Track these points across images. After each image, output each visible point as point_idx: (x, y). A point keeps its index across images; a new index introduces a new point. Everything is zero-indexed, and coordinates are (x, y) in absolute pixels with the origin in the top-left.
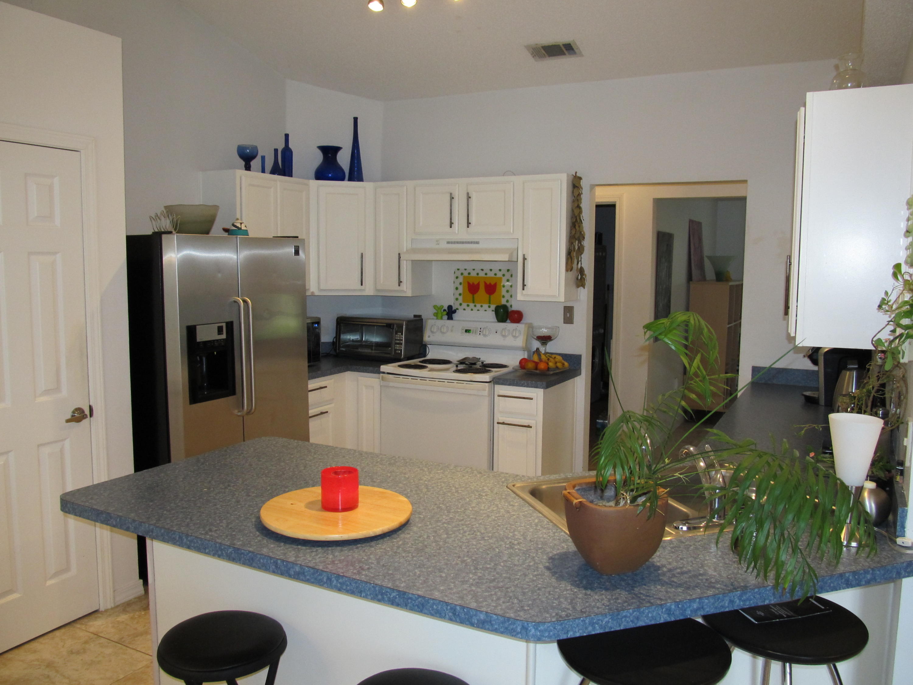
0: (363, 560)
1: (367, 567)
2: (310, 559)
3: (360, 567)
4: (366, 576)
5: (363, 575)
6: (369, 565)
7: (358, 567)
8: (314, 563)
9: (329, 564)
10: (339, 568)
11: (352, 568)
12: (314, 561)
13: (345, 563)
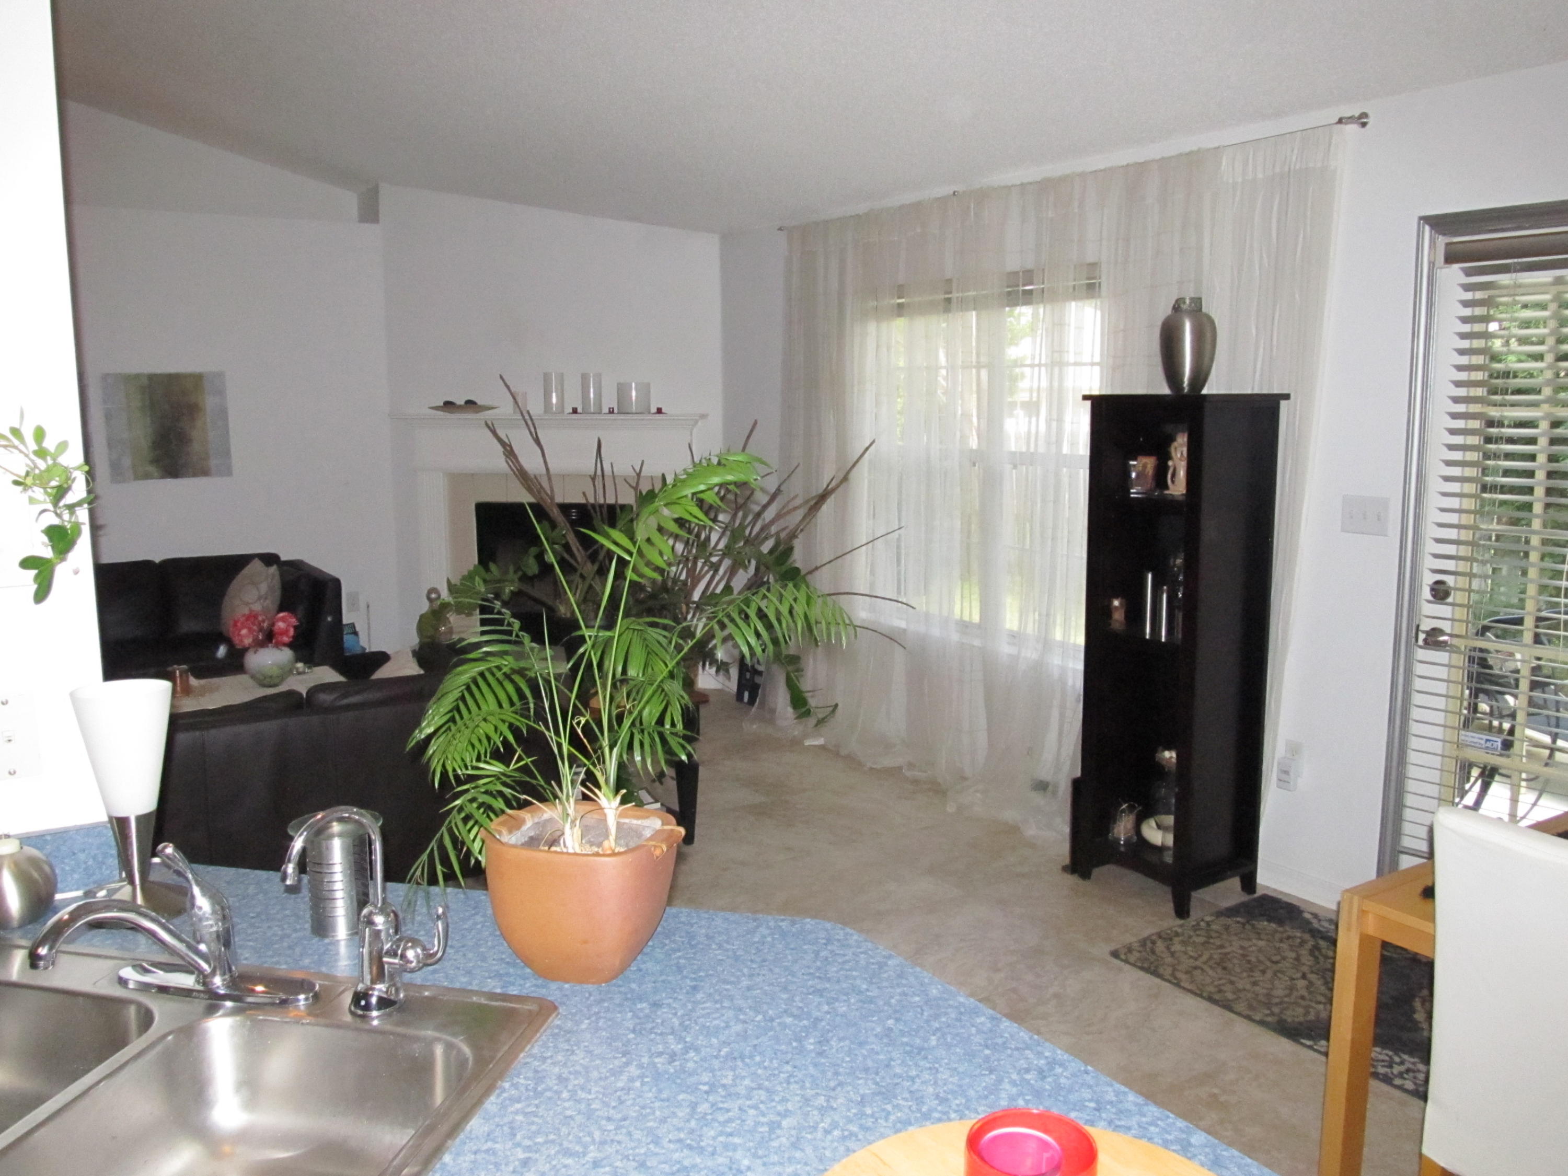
0: (1028, 1098)
1: (1028, 1077)
2: (1152, 1129)
3: (1043, 1078)
4: (1039, 1054)
5: (1047, 1057)
6: (1023, 1080)
7: (1050, 1079)
8: (1144, 1116)
9: (1111, 1103)
10: (1090, 1087)
11: (1063, 1080)
12: (1144, 1119)
13: (1073, 1097)
